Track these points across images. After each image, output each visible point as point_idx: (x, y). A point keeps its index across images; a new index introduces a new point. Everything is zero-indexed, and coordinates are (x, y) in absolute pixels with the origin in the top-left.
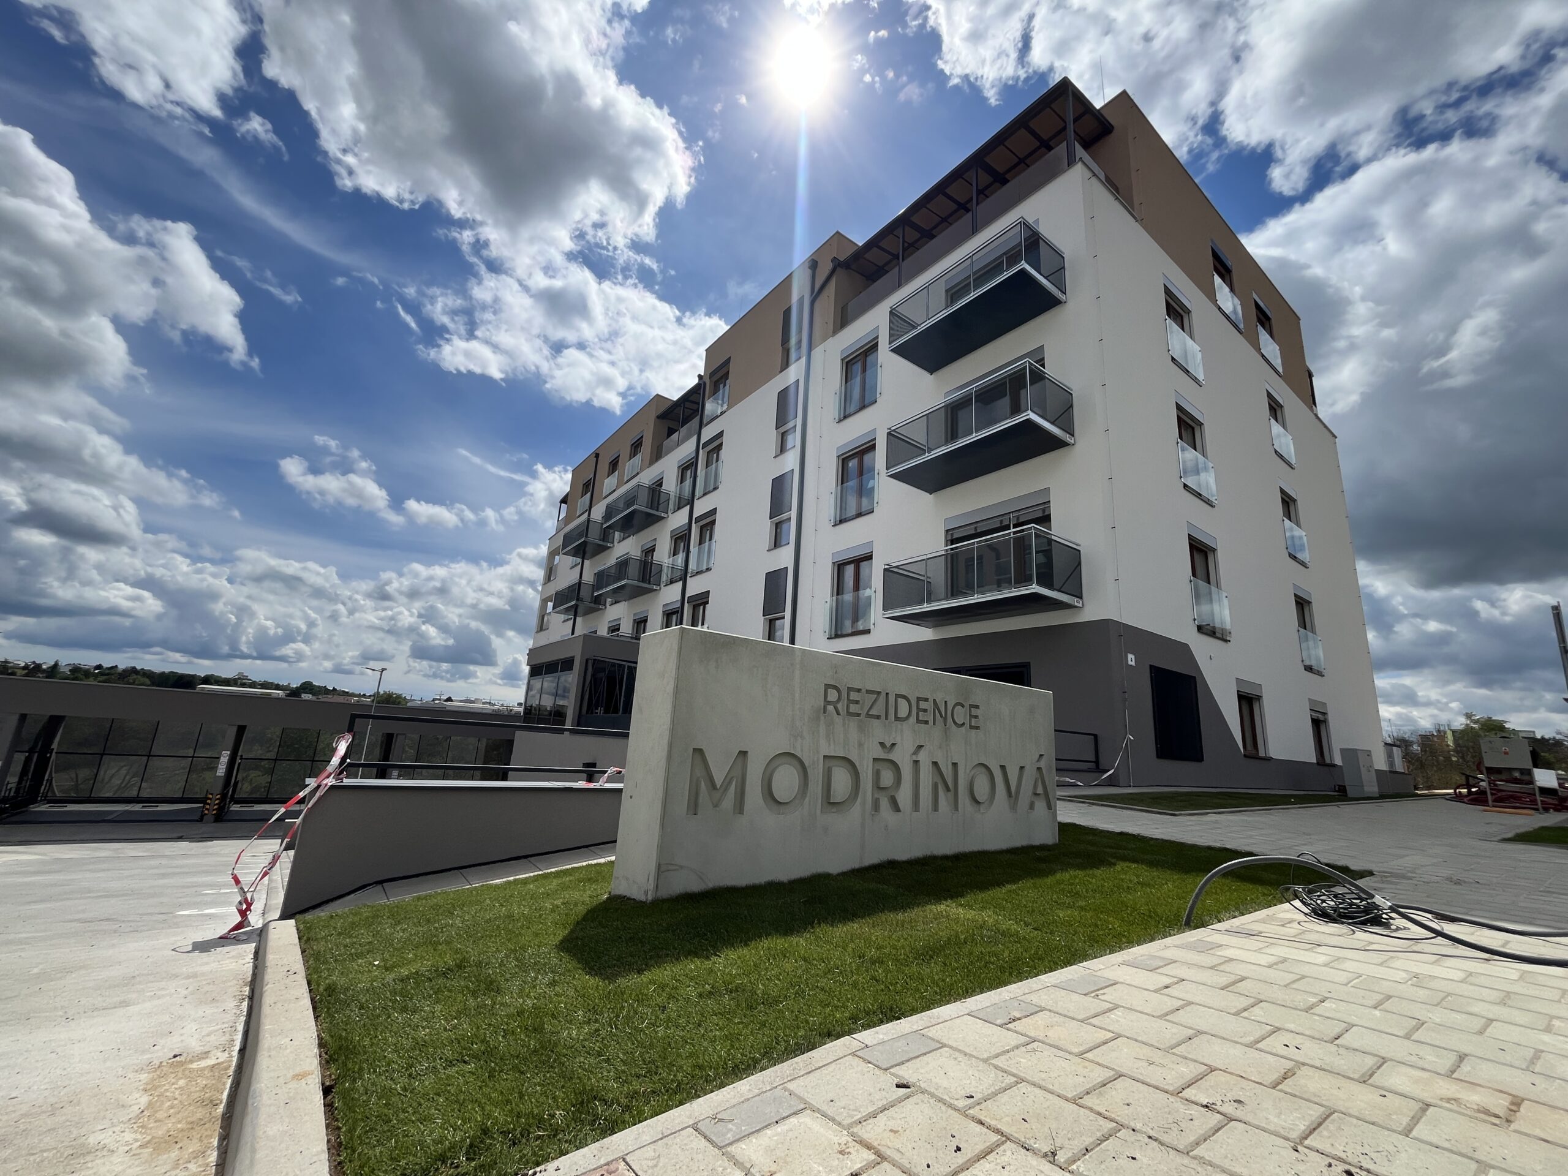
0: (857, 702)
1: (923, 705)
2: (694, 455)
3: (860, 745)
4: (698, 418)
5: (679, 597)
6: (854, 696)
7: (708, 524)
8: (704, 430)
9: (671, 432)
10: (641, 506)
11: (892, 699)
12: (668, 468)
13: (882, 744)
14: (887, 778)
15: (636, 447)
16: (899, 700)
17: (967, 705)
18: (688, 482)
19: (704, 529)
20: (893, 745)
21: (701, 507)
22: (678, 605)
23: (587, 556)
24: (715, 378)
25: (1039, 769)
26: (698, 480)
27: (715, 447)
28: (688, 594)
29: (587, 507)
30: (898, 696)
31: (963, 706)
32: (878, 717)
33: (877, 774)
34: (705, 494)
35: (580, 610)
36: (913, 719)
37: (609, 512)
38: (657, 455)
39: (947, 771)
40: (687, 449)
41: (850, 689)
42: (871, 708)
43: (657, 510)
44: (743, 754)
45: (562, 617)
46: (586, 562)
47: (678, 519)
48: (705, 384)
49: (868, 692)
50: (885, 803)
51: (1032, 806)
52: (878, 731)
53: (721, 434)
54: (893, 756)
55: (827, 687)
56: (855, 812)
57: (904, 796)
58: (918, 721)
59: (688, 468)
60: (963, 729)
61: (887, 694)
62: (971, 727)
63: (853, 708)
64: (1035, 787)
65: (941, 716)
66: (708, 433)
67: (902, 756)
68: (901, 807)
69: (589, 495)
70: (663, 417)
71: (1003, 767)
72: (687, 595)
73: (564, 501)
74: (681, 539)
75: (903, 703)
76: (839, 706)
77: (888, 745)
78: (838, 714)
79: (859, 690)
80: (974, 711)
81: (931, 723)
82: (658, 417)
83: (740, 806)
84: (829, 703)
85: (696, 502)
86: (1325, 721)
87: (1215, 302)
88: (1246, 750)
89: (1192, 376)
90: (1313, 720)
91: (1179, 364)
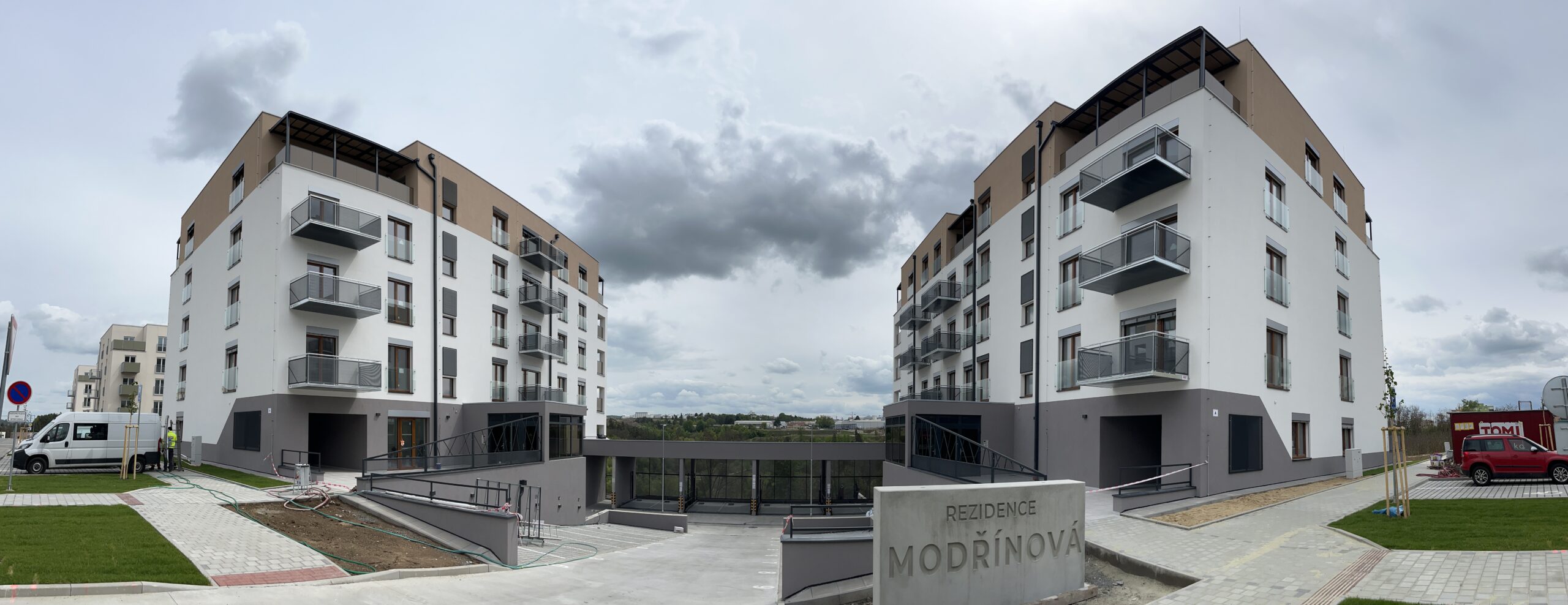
0: (965, 512)
1: (1001, 507)
2: (972, 257)
3: (967, 535)
4: (973, 230)
5: (971, 358)
6: (963, 509)
7: (985, 304)
8: (978, 239)
9: (959, 238)
10: (944, 296)
11: (983, 507)
12: (958, 265)
13: (978, 533)
14: (981, 550)
15: (938, 249)
16: (988, 507)
17: (1028, 502)
18: (971, 276)
19: (984, 309)
20: (985, 532)
21: (980, 294)
22: (971, 363)
23: (916, 328)
24: (982, 202)
25: (1074, 530)
26: (977, 274)
27: (985, 251)
28: (977, 355)
29: (913, 294)
30: (986, 505)
31: (1025, 503)
32: (976, 518)
33: (976, 550)
34: (982, 285)
35: (917, 367)
36: (996, 516)
37: (925, 299)
38: (952, 255)
39: (1014, 541)
40: (967, 253)
41: (960, 506)
42: (972, 514)
43: (955, 297)
44: (911, 547)
45: (907, 371)
46: (917, 332)
47: (967, 303)
48: (976, 206)
49: (970, 506)
50: (980, 562)
51: (1068, 552)
52: (976, 526)
53: (988, 242)
54: (984, 538)
55: (948, 507)
56: (965, 569)
57: (991, 559)
58: (999, 516)
59: (970, 265)
60: (1025, 516)
61: (981, 505)
62: (1030, 514)
63: (963, 516)
64: (1071, 540)
65: (1012, 511)
66: (980, 241)
67: (990, 538)
68: (989, 565)
69: (913, 285)
70: (952, 228)
71: (1050, 533)
72: (976, 357)
73: (899, 288)
74: (969, 314)
75: (990, 508)
76: (955, 516)
77: (981, 532)
78: (954, 520)
79: (965, 506)
80: (1032, 504)
81: (1006, 516)
82: (949, 229)
83: (911, 573)
84: (950, 515)
85: (977, 291)
86: (1352, 429)
87: (1304, 178)
88: (1296, 456)
89: (1281, 226)
90: (1343, 430)
91: (1271, 219)
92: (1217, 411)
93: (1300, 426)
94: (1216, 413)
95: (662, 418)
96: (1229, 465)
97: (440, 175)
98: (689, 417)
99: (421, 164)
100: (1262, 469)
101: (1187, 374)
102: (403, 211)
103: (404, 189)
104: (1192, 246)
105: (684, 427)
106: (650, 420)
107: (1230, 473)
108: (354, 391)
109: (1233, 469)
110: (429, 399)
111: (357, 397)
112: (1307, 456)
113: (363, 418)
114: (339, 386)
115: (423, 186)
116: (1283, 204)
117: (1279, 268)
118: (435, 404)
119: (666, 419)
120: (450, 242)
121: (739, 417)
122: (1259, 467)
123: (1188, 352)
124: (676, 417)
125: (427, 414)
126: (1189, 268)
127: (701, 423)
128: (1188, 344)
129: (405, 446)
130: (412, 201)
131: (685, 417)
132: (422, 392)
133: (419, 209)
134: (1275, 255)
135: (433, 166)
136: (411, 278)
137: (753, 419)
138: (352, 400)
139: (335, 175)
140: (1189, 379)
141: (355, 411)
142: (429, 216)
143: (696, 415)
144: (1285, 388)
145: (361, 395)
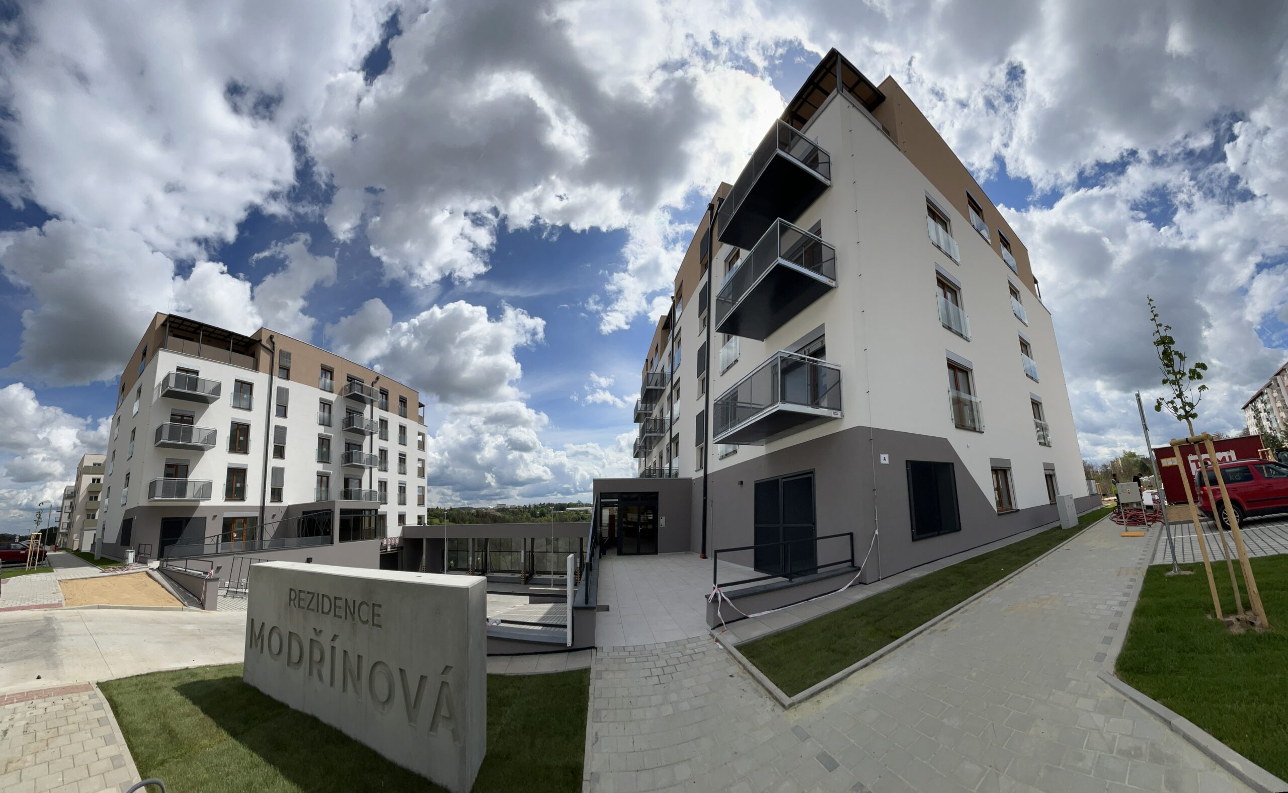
0: (303, 599)
1: (339, 603)
3: (304, 628)
6: (302, 595)
7: (679, 388)
8: (675, 329)
11: (321, 598)
12: (665, 358)
13: (315, 629)
14: (317, 655)
16: (325, 598)
20: (321, 630)
25: (444, 683)
27: (679, 339)
28: (673, 436)
30: (323, 596)
32: (313, 610)
33: (312, 650)
36: (332, 613)
39: (354, 660)
41: (301, 591)
42: (310, 603)
44: (264, 624)
47: (668, 389)
49: (309, 593)
50: (315, 672)
52: (313, 620)
53: (680, 329)
54: (320, 639)
55: (291, 590)
56: (301, 671)
57: (326, 670)
58: (336, 615)
60: (367, 626)
61: (318, 594)
62: (373, 624)
63: (301, 603)
65: (351, 612)
67: (325, 641)
68: (324, 680)
71: (401, 670)
72: (672, 438)
74: (670, 399)
75: (327, 601)
76: (296, 602)
77: (318, 630)
78: (295, 606)
79: (304, 591)
80: (376, 610)
81: (344, 617)
83: (262, 650)
84: (291, 599)
85: (674, 376)
86: (1054, 475)
87: (970, 222)
88: (1000, 508)
89: (951, 257)
90: (1046, 476)
91: (939, 247)
92: (887, 456)
93: (1001, 472)
94: (885, 459)
95: (516, 508)
96: (912, 529)
97: (278, 347)
98: (535, 506)
99: (264, 342)
100: (960, 529)
101: (840, 409)
102: (246, 375)
103: (251, 359)
104: (837, 255)
105: (531, 514)
106: (508, 509)
107: (914, 540)
108: (199, 501)
109: (918, 534)
110: (258, 503)
111: (200, 505)
112: (1014, 508)
113: (204, 519)
114: (187, 498)
115: (264, 357)
116: (950, 237)
117: (954, 299)
118: (263, 508)
119: (519, 508)
120: (283, 393)
121: (569, 505)
122: (956, 527)
123: (839, 381)
124: (526, 506)
125: (257, 514)
126: (835, 280)
127: (543, 510)
128: (839, 371)
129: (236, 537)
130: (256, 368)
131: (532, 507)
132: (253, 497)
133: (260, 373)
134: (947, 286)
135: (273, 343)
136: (250, 421)
137: (580, 506)
138: (196, 507)
139: (199, 355)
140: (842, 415)
141: (196, 514)
142: (266, 377)
143: (540, 504)
144: (977, 430)
145: (202, 504)
